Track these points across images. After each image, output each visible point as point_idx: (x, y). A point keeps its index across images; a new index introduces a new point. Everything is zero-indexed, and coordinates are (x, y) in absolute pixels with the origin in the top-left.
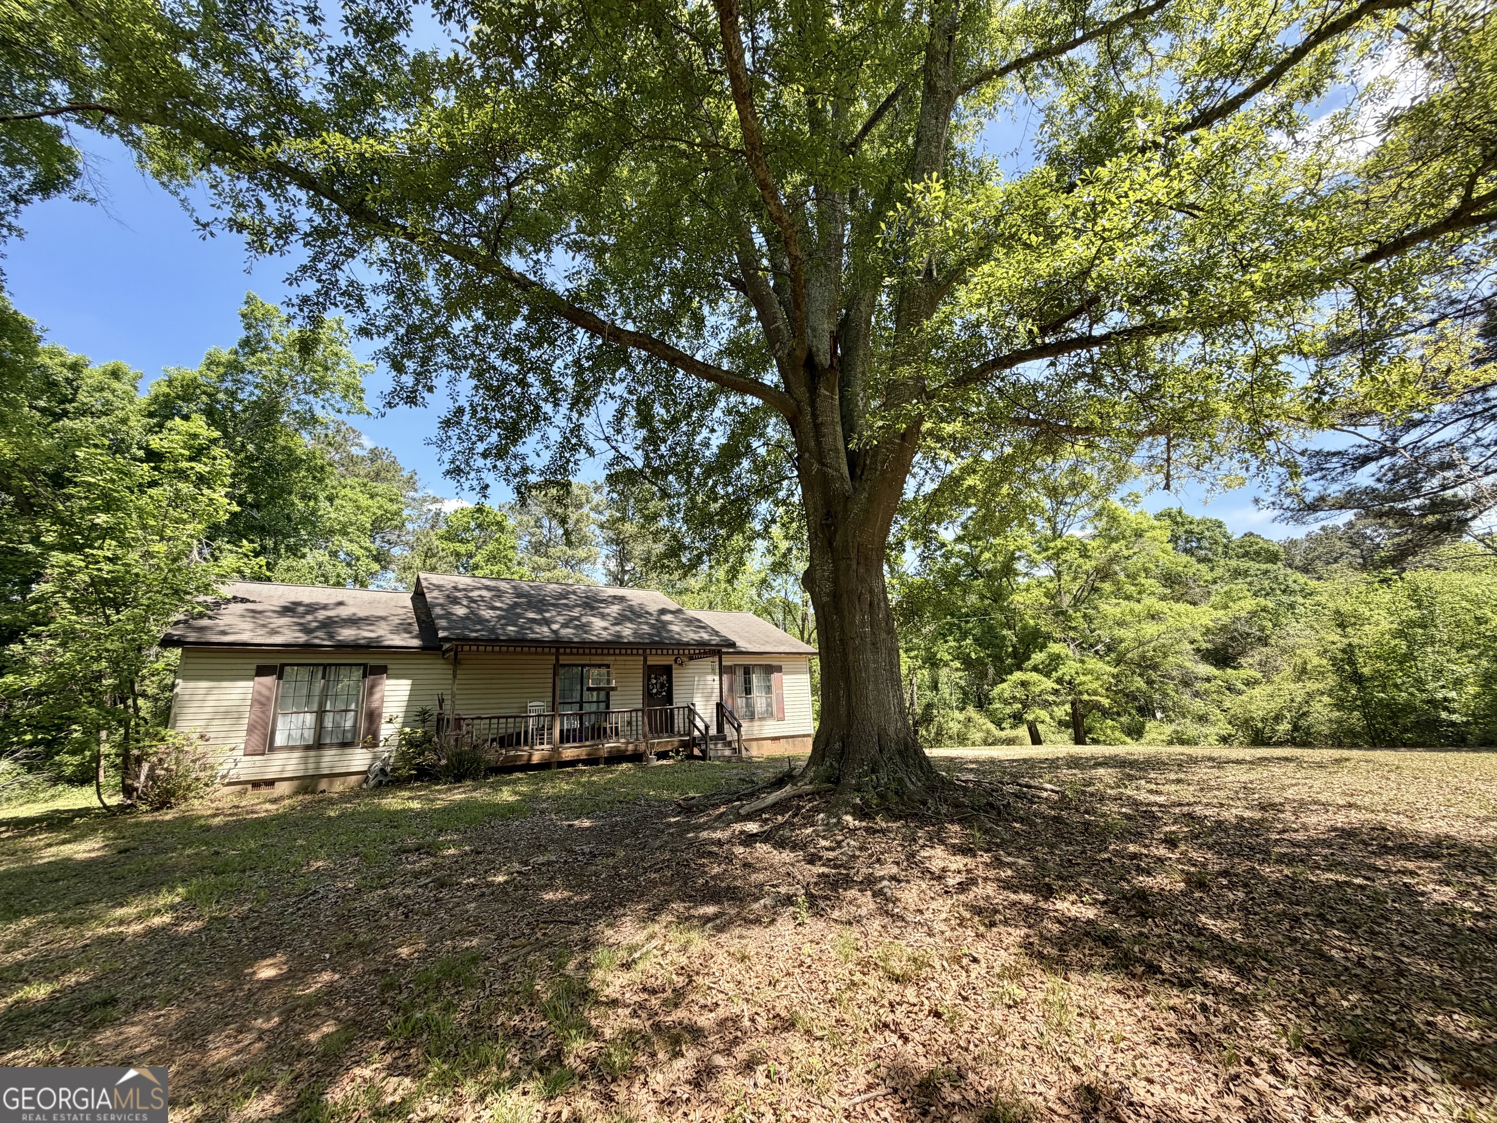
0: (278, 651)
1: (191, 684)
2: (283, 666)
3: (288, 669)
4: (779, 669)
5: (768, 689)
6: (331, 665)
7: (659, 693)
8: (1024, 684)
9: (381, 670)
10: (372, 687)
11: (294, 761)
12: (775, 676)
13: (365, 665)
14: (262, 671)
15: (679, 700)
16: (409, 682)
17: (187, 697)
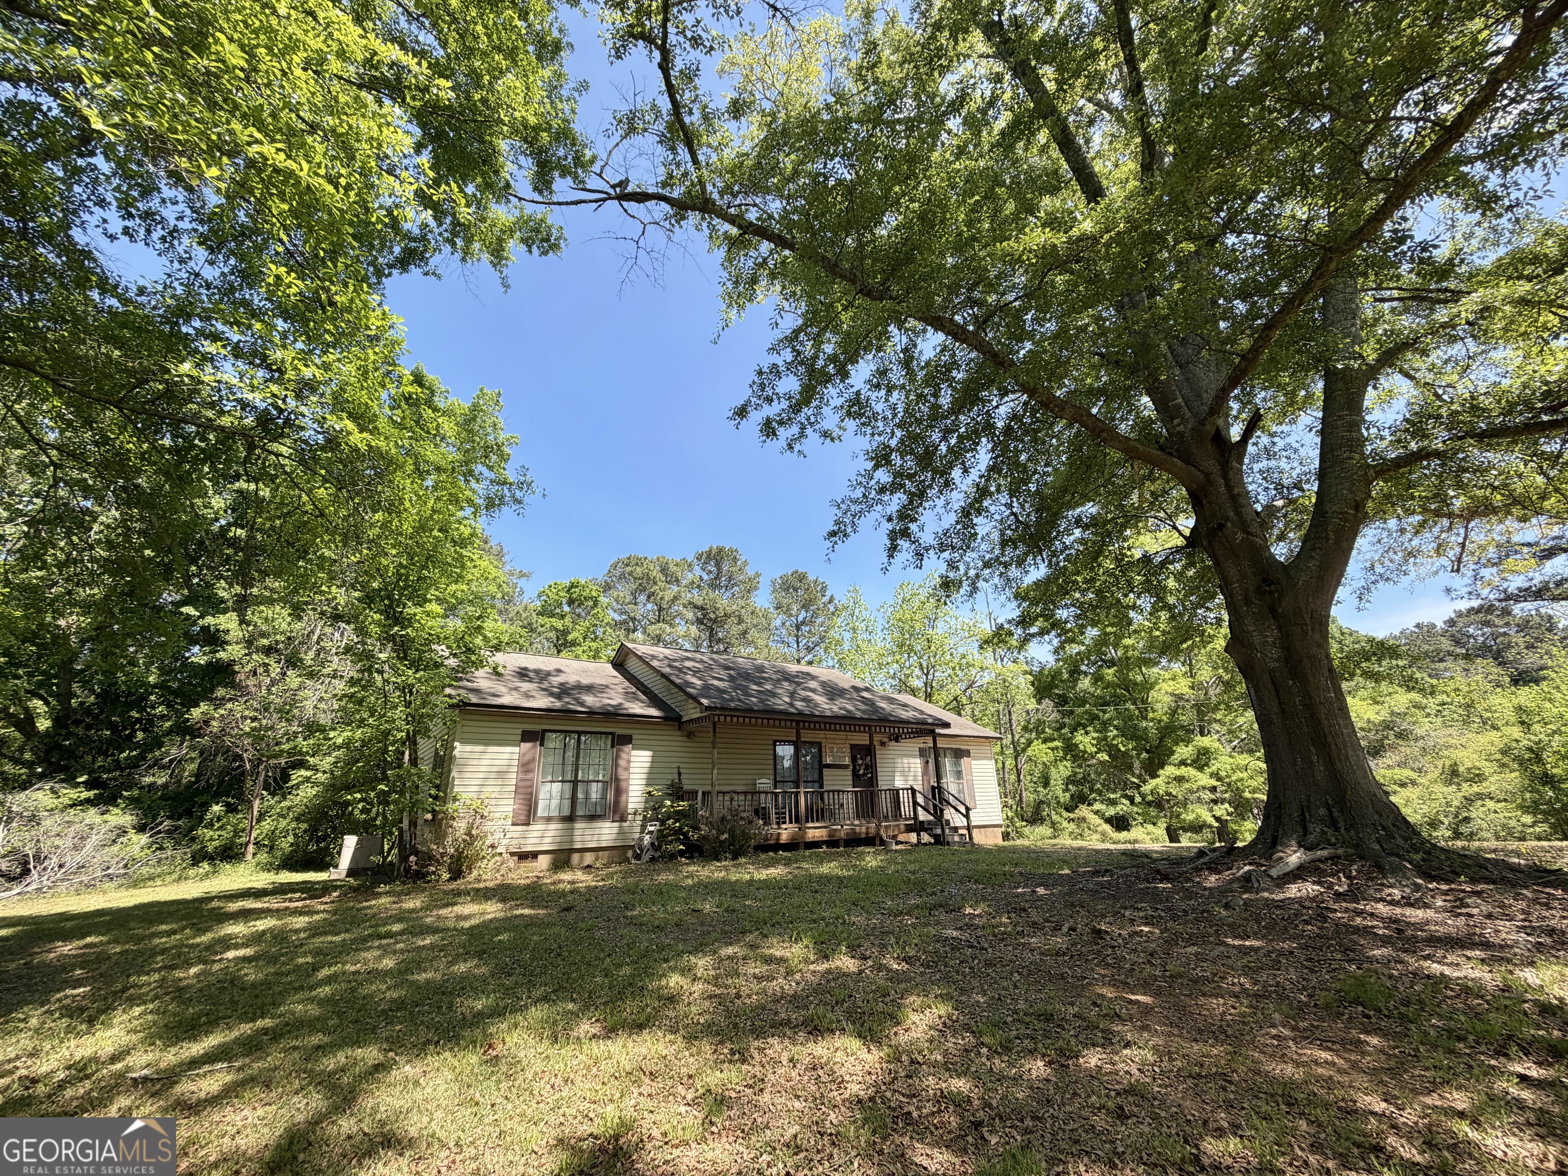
0: (540, 717)
1: (468, 748)
2: (545, 731)
3: (548, 734)
4: (967, 753)
5: (959, 774)
6: (586, 733)
7: (864, 774)
8: (1180, 779)
9: (626, 740)
10: (618, 757)
11: (551, 834)
12: (964, 761)
13: (613, 734)
14: (527, 736)
15: (883, 784)
16: (649, 753)
17: (462, 761)
